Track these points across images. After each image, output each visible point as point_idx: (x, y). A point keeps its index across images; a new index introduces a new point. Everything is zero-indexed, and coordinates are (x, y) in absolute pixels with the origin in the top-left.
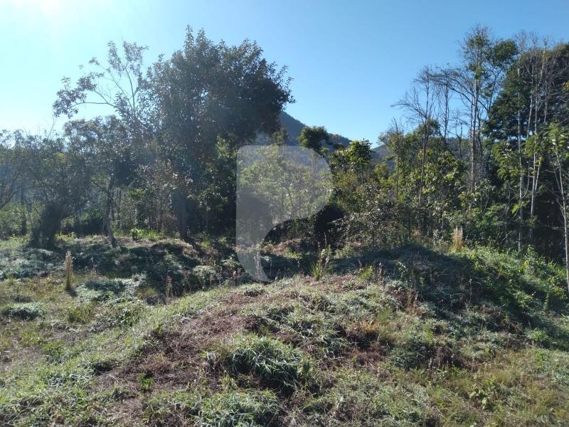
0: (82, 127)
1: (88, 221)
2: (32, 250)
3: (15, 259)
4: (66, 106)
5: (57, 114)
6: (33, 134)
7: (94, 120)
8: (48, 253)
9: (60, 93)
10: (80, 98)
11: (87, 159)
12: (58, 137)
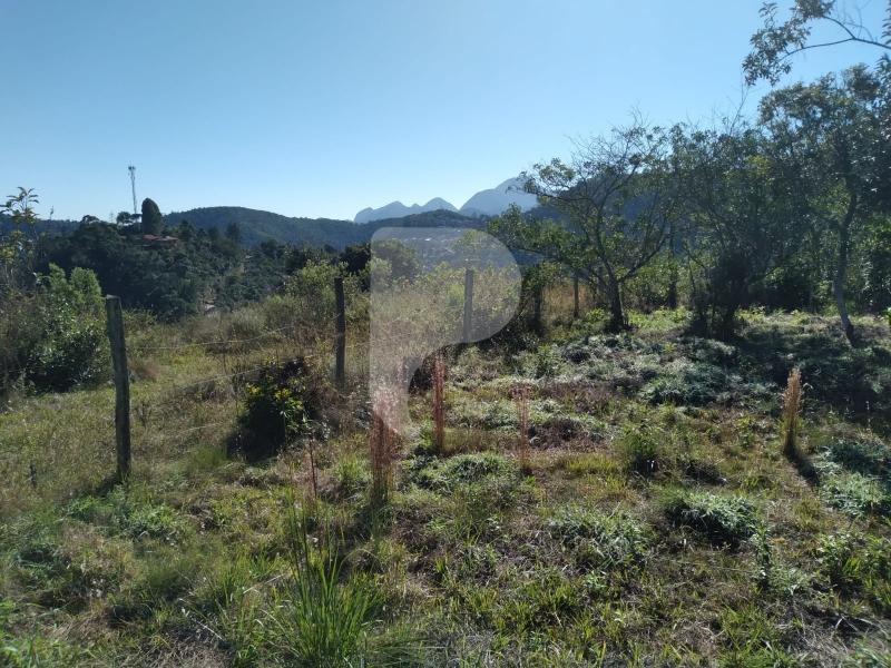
0: (798, 100)
1: (777, 282)
2: (697, 341)
3: (671, 360)
4: (767, 63)
5: (751, 80)
6: (702, 130)
7: (817, 83)
8: (728, 349)
9: (756, 38)
10: (795, 40)
11: (806, 164)
12: (747, 128)
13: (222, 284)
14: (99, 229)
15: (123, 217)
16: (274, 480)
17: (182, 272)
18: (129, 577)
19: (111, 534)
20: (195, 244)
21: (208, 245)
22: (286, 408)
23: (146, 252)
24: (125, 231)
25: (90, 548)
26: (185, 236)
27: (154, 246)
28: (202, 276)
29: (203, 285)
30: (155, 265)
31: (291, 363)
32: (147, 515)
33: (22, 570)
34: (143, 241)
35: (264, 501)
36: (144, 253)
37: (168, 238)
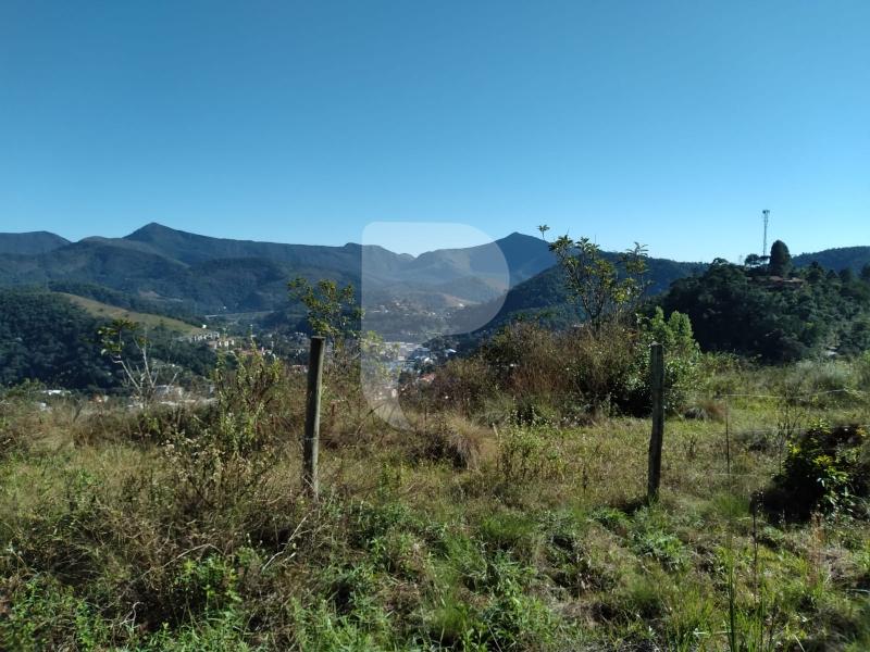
13: (848, 330)
14: (728, 270)
15: (752, 259)
16: (790, 548)
17: (804, 316)
18: (623, 585)
19: (624, 545)
20: (823, 286)
21: (837, 288)
22: (825, 476)
23: (770, 294)
24: (752, 273)
25: (603, 550)
26: (812, 278)
27: (779, 287)
28: (827, 320)
29: (827, 330)
30: (777, 307)
31: (841, 429)
32: (656, 539)
33: (550, 548)
34: (769, 282)
35: (772, 565)
36: (766, 295)
37: (795, 279)
